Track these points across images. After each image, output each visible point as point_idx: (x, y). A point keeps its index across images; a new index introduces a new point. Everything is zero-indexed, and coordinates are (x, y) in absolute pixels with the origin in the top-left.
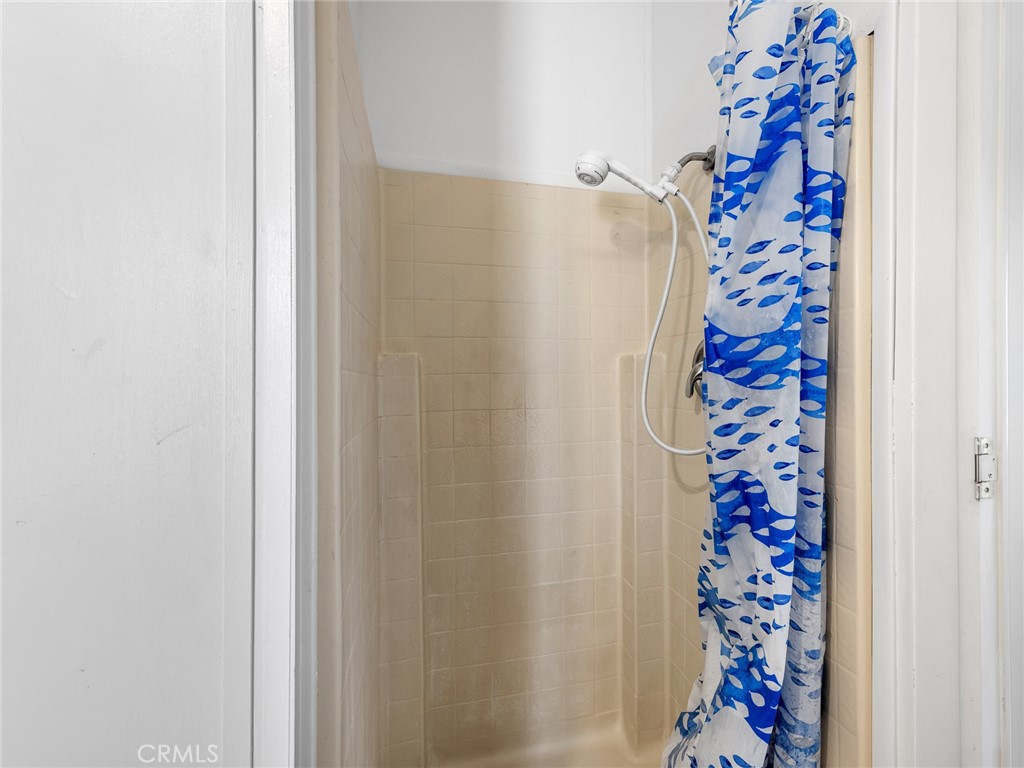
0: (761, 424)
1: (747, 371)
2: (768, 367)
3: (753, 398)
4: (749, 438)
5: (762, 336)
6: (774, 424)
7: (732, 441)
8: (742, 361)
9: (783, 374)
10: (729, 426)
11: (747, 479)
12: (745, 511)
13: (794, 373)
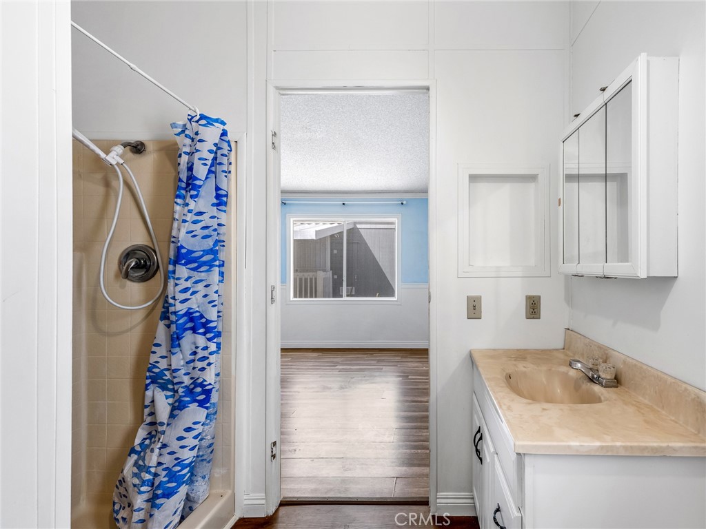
0: (200, 287)
1: (196, 265)
2: (205, 263)
3: (197, 276)
4: (194, 293)
5: (203, 251)
6: (207, 286)
7: (187, 295)
8: (195, 260)
9: (211, 266)
10: (187, 288)
11: (191, 311)
12: (190, 325)
13: (217, 266)
